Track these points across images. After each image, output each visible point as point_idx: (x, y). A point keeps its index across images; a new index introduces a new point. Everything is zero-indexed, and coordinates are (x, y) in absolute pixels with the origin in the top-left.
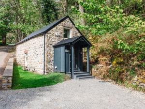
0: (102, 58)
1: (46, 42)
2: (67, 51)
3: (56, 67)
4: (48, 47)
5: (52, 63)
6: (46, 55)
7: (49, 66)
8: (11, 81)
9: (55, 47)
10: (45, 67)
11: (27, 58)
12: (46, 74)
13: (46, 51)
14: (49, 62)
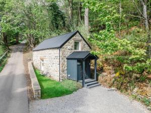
0: (106, 67)
1: (61, 55)
2: (79, 64)
3: (69, 76)
4: (62, 59)
5: (66, 72)
6: (61, 66)
7: (63, 74)
8: (40, 93)
9: (68, 59)
10: (61, 76)
11: (43, 64)
12: (61, 81)
13: (61, 63)
14: (64, 71)
